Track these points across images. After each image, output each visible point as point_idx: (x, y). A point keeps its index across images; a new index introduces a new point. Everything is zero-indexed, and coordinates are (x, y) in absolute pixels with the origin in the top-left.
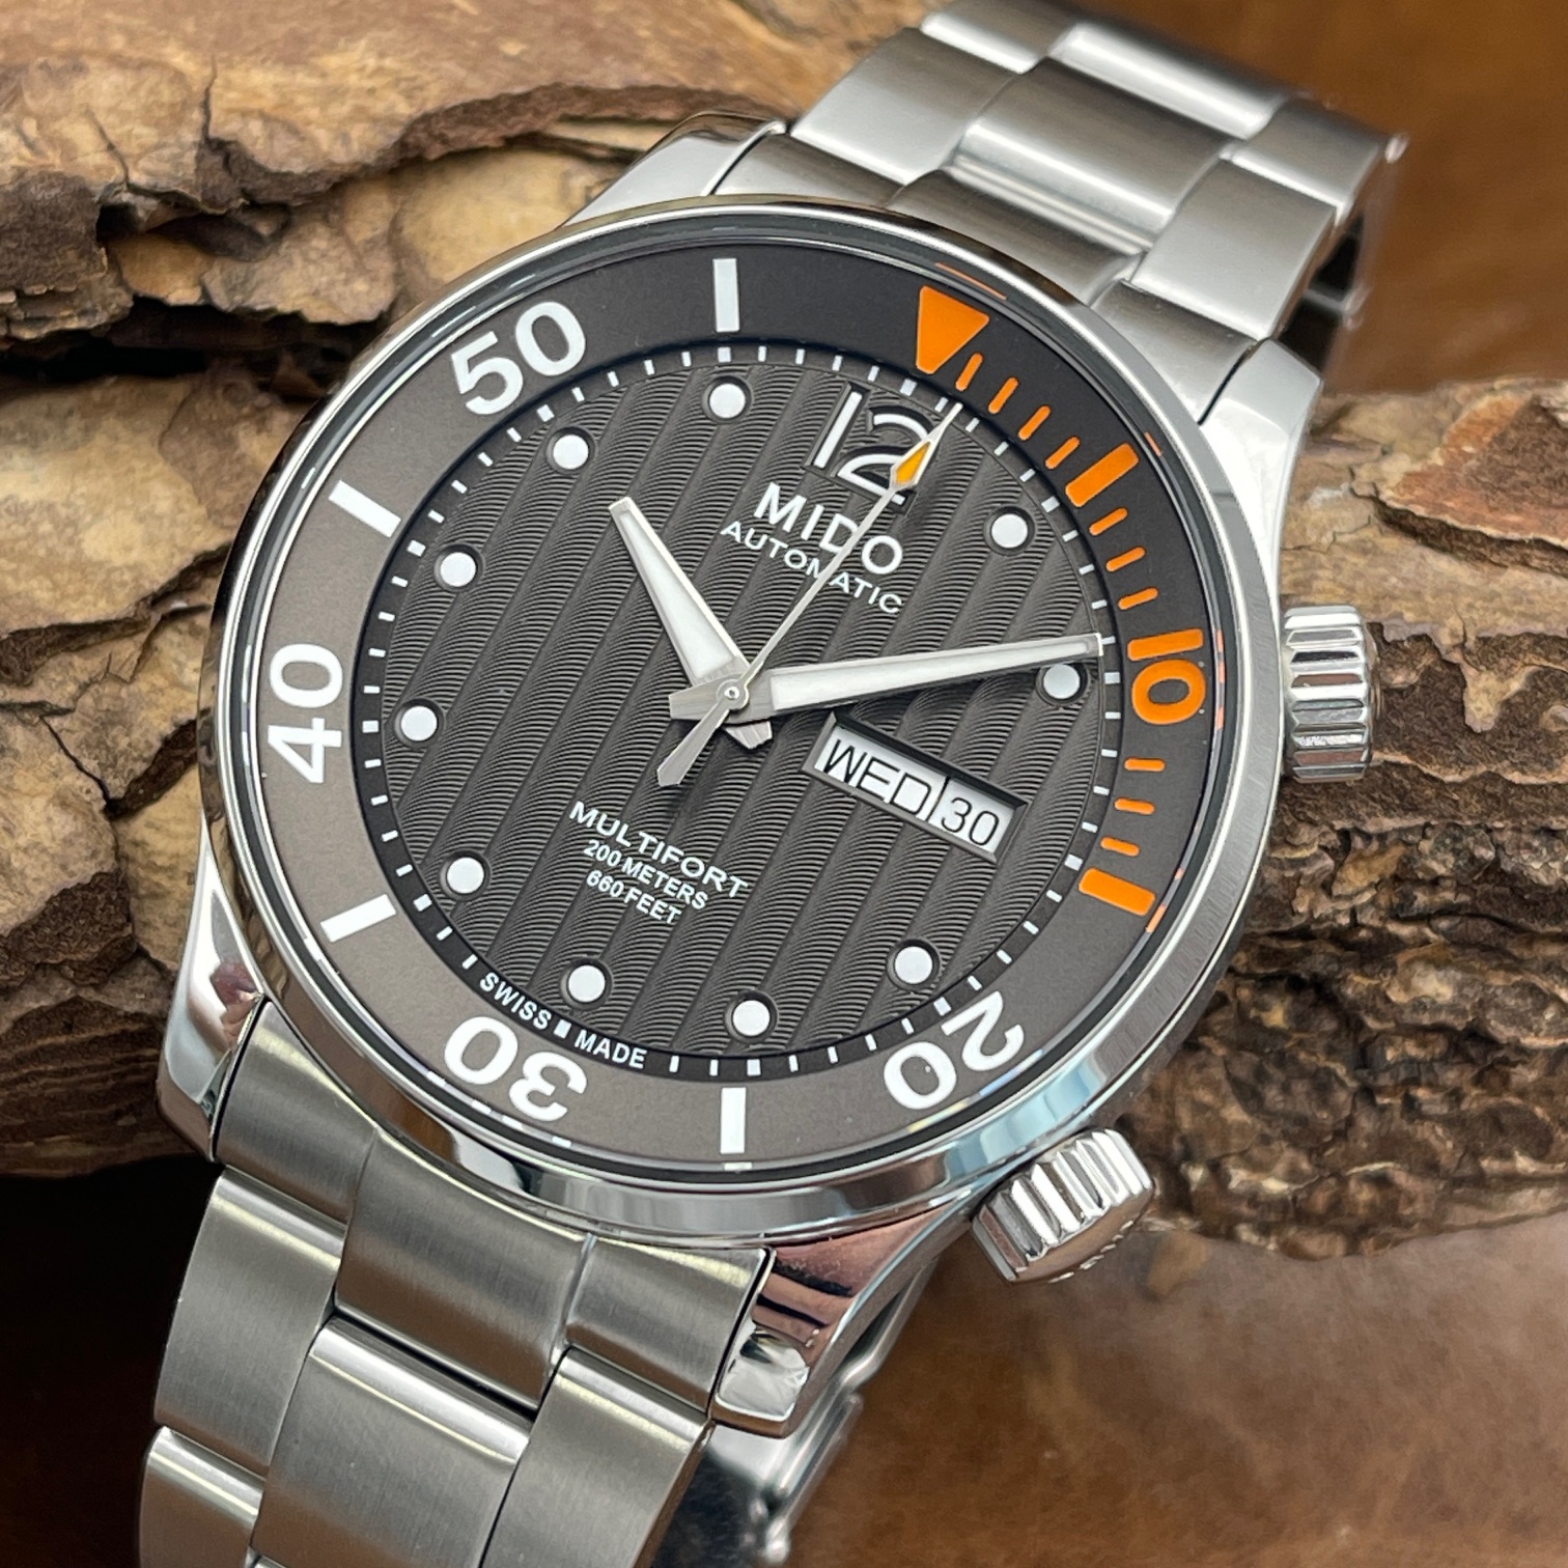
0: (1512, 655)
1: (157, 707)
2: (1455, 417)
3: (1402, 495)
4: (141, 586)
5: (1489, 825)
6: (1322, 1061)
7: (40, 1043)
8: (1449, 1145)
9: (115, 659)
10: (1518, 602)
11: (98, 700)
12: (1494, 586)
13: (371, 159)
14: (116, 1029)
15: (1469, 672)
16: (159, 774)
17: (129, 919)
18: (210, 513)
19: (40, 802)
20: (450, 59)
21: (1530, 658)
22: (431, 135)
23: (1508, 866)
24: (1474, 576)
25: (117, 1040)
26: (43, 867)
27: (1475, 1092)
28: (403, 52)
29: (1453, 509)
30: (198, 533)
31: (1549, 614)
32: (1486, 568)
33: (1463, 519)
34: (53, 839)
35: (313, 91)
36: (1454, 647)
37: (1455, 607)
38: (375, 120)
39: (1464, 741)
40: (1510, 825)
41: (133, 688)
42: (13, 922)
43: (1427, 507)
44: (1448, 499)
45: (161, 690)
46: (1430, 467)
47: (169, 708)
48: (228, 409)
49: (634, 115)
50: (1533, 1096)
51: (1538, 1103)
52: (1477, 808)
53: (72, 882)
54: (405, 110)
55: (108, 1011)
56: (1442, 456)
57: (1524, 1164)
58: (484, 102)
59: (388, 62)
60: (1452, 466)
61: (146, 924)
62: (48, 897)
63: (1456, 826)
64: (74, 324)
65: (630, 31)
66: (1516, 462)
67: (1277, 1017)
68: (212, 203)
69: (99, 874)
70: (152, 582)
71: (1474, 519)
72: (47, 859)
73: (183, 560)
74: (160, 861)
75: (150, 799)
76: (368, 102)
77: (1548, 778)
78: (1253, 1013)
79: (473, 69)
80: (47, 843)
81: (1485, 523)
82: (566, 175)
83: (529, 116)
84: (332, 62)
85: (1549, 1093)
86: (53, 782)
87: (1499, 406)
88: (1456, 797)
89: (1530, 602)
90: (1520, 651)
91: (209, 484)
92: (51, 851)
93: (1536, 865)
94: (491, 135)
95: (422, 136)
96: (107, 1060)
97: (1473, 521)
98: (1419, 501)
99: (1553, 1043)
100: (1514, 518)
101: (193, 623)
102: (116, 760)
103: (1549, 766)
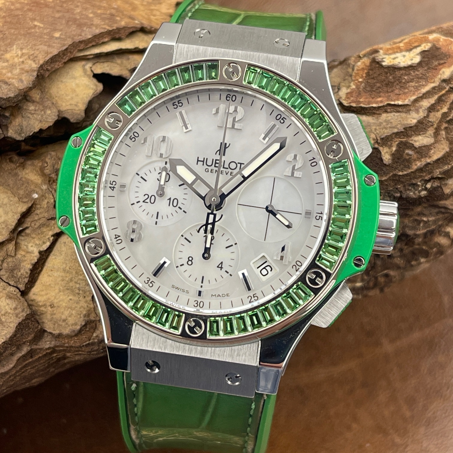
0: (390, 140)
1: (25, 261)
2: (353, 70)
3: (347, 101)
4: (8, 228)
5: (396, 187)
7: (25, 363)
8: (402, 261)
9: (8, 251)
10: (387, 124)
11: (8, 264)
12: (380, 121)
14: (45, 353)
15: (381, 149)
16: (32, 279)
17: (38, 323)
18: (19, 199)
19: (3, 299)
20: (41, 44)
21: (396, 139)
22: (44, 70)
23: (404, 196)
24: (373, 119)
25: (45, 355)
26: (11, 318)
27: (406, 247)
28: (27, 46)
29: (362, 101)
30: (18, 206)
31: (397, 125)
32: (376, 116)
33: (366, 103)
34: (11, 309)
35: (6, 68)
36: (375, 143)
37: (372, 130)
38: (27, 72)
39: (384, 168)
40: (402, 185)
41: (16, 257)
42: (8, 336)
43: (355, 103)
44: (360, 99)
45: (24, 256)
46: (352, 89)
47: (29, 260)
48: (13, 166)
49: (97, 43)
51: (423, 245)
52: (392, 184)
53: (21, 320)
54: (35, 66)
55: (41, 349)
56: (354, 84)
57: (422, 260)
58: (55, 55)
59: (24, 51)
60: (358, 87)
61: (43, 323)
62: (15, 326)
63: (388, 190)
65: (87, 16)
66: (375, 81)
69: (27, 315)
70: (11, 226)
71: (369, 103)
72: (11, 315)
73: (18, 216)
74: (41, 304)
75: (32, 287)
76: (22, 66)
77: (410, 171)
79: (49, 46)
80: (9, 311)
81: (372, 103)
82: (84, 66)
83: (69, 54)
84: (8, 56)
85: (426, 242)
86: (4, 292)
87: (364, 62)
88: (386, 183)
89: (391, 123)
90: (392, 138)
91: (15, 189)
92: (11, 313)
93: (411, 194)
94: (60, 63)
95: (42, 71)
96: (44, 361)
97: (369, 104)
98: (353, 102)
99: (425, 231)
100: (379, 99)
101: (26, 233)
102: (19, 279)
103: (409, 168)
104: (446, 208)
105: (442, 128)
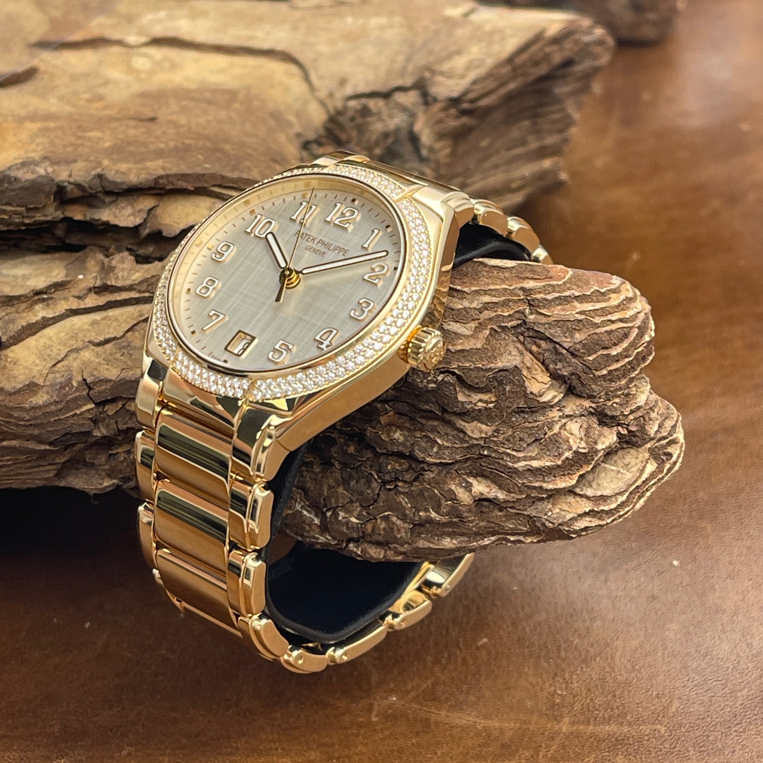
1: (25, 320)
4: (34, 289)
6: (368, 469)
8: (410, 506)
11: (9, 317)
13: (144, 181)
16: (19, 337)
18: (67, 275)
20: (185, 166)
22: (168, 181)
28: (172, 163)
35: (138, 168)
38: (151, 174)
41: (20, 315)
45: (29, 317)
47: (28, 320)
50: (433, 485)
51: (435, 488)
54: (161, 172)
58: (188, 174)
59: (166, 165)
64: (42, 218)
65: (251, 169)
67: (351, 449)
68: (91, 189)
70: (38, 288)
73: (49, 283)
74: (9, 360)
75: (15, 344)
76: (153, 171)
78: (345, 447)
79: (190, 168)
82: (214, 203)
83: (203, 182)
84: (149, 164)
85: (438, 483)
94: (191, 186)
95: (165, 181)
104: (465, 433)
105: (489, 327)
